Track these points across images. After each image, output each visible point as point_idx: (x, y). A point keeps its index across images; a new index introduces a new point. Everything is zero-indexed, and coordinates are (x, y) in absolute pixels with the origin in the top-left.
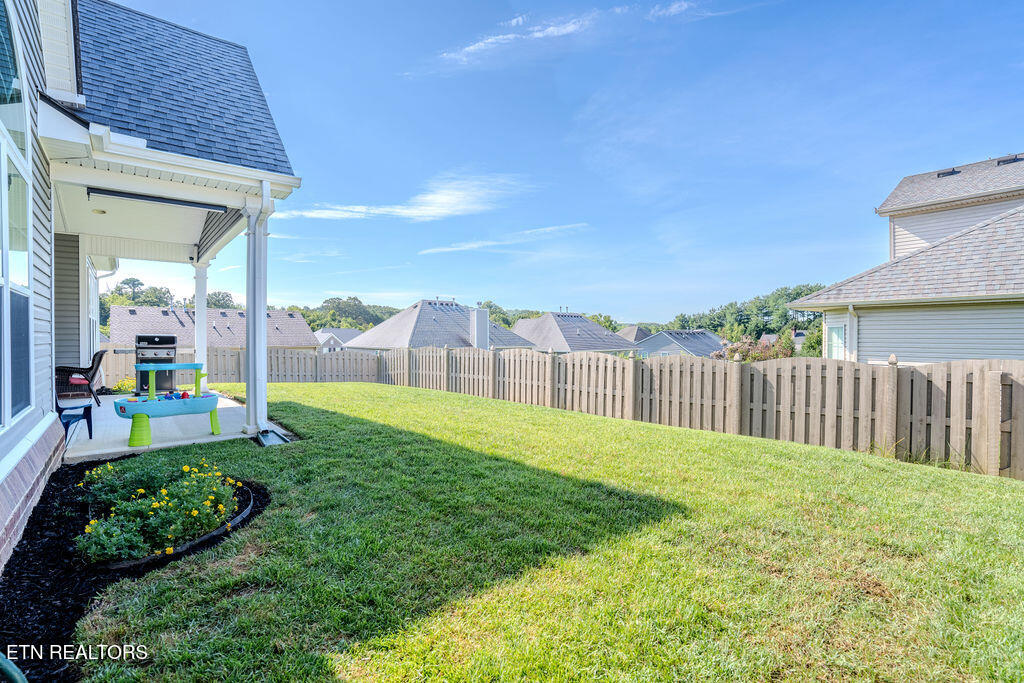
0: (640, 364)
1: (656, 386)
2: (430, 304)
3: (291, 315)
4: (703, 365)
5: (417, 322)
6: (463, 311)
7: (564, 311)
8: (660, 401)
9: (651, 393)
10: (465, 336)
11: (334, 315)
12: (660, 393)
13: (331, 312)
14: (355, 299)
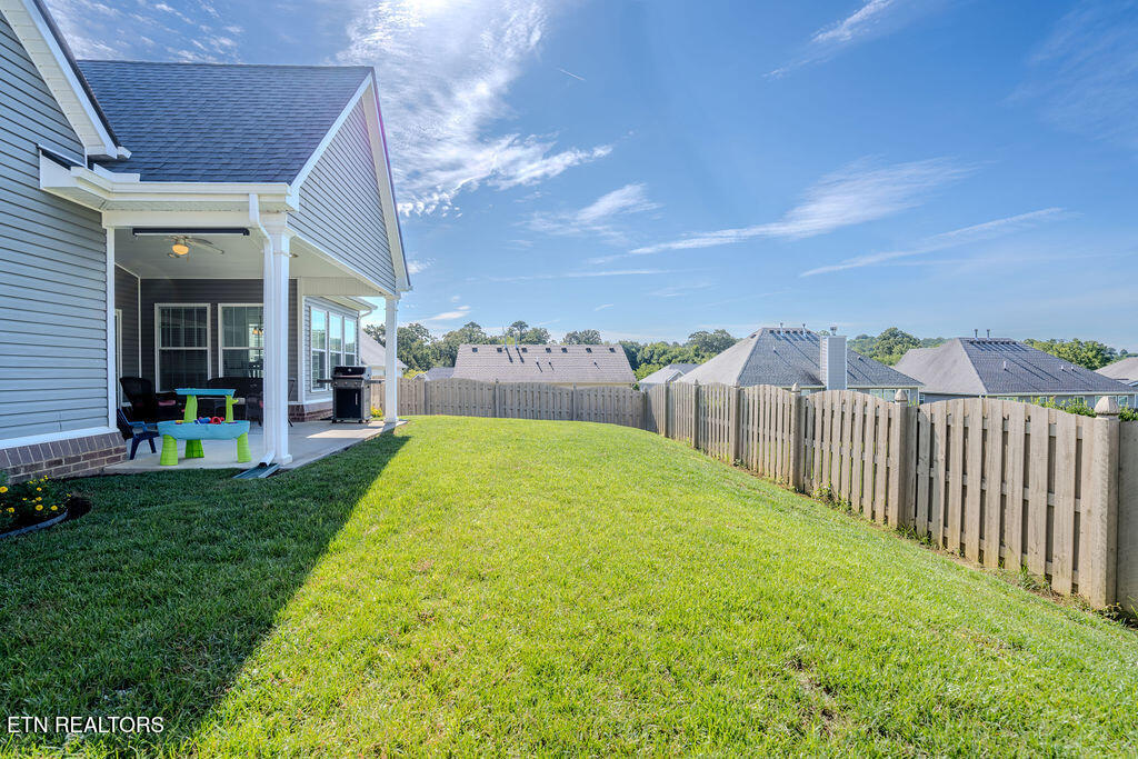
0: (914, 413)
1: (940, 456)
2: (772, 332)
3: (612, 350)
4: (1028, 420)
5: (751, 355)
6: (813, 339)
7: (982, 336)
8: (947, 483)
9: (931, 466)
10: (814, 372)
11: (697, 350)
12: (947, 469)
13: (695, 347)
14: (724, 332)
